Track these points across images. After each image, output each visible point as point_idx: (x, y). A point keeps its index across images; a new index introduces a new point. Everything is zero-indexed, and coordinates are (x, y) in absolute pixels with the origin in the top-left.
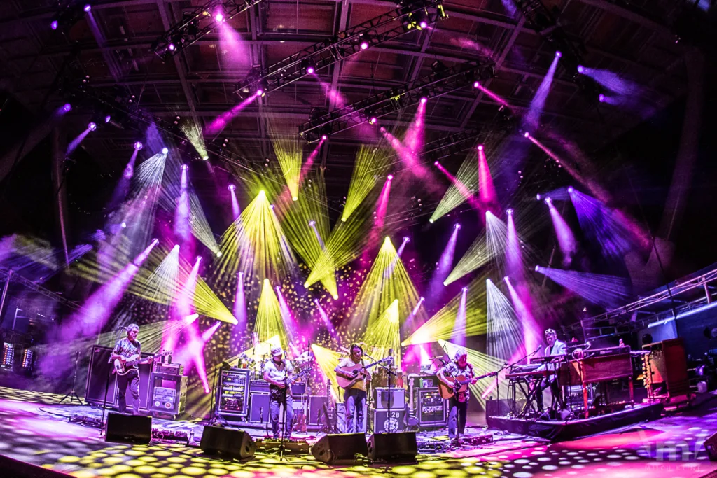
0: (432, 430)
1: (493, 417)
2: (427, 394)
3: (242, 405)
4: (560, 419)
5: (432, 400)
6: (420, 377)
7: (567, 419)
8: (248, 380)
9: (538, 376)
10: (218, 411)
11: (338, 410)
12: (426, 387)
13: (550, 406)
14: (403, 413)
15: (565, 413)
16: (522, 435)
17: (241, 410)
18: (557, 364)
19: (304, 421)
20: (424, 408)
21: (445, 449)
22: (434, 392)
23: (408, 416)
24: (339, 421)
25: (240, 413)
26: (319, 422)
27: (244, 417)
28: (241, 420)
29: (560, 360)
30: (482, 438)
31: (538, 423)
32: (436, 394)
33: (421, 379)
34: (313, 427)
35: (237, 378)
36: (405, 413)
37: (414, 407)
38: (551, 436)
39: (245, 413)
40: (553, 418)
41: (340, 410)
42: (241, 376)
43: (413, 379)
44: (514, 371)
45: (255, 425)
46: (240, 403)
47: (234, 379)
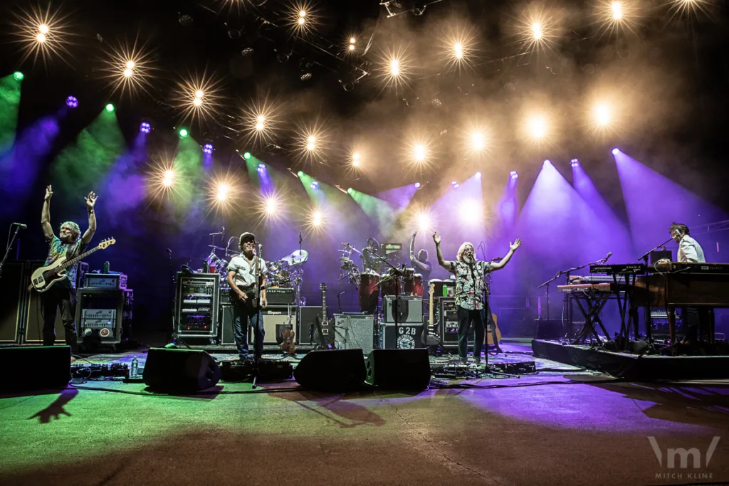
3: (210, 322)
4: (632, 351)
6: (443, 283)
7: (642, 352)
8: (217, 288)
10: (177, 333)
11: (336, 324)
13: (619, 332)
14: (419, 329)
16: (578, 367)
17: (210, 329)
19: (292, 339)
20: (448, 323)
21: (469, 375)
23: (427, 333)
24: (337, 338)
25: (208, 333)
26: (312, 340)
27: (214, 338)
28: (210, 344)
29: (635, 270)
30: (521, 365)
31: (601, 354)
33: (445, 286)
34: (303, 348)
35: (203, 287)
36: (422, 329)
37: (435, 321)
38: (619, 372)
39: (214, 333)
40: (621, 348)
41: (339, 323)
42: (208, 284)
43: (434, 285)
45: (228, 348)
46: (206, 320)
47: (198, 288)
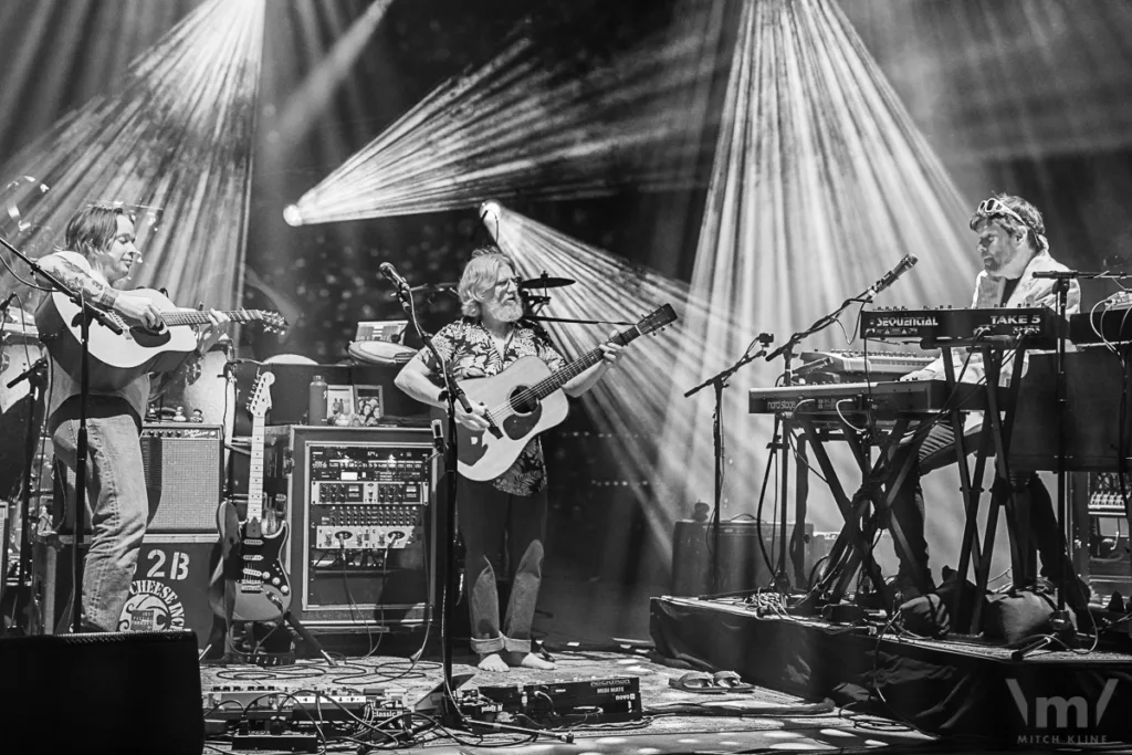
0: (361, 653)
1: (680, 601)
2: (346, 461)
4: (995, 636)
5: (371, 492)
9: (908, 404)
12: (343, 422)
14: (205, 559)
15: (1029, 606)
16: (808, 701)
18: (1009, 354)
20: (325, 530)
22: (383, 453)
29: (1023, 333)
31: (887, 645)
32: (391, 461)
36: (216, 558)
38: (945, 715)
40: (961, 629)
44: (801, 372)
